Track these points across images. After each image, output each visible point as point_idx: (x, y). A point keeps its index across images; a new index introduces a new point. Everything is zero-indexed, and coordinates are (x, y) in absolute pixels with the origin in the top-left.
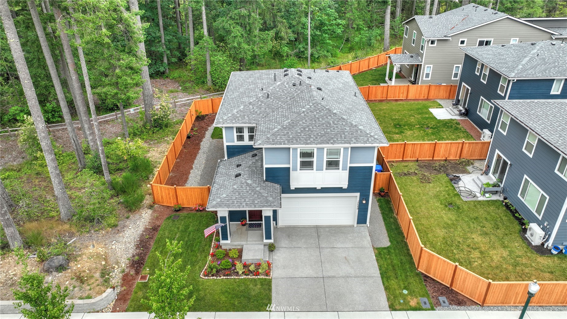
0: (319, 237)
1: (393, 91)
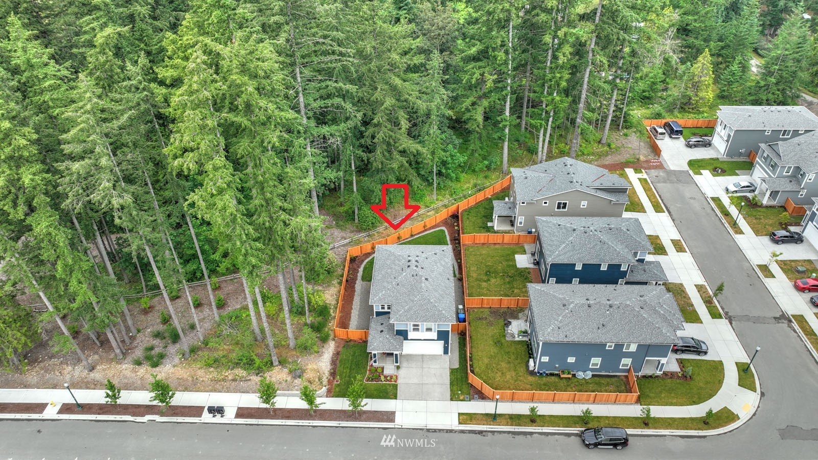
0: (423, 361)
1: (492, 238)
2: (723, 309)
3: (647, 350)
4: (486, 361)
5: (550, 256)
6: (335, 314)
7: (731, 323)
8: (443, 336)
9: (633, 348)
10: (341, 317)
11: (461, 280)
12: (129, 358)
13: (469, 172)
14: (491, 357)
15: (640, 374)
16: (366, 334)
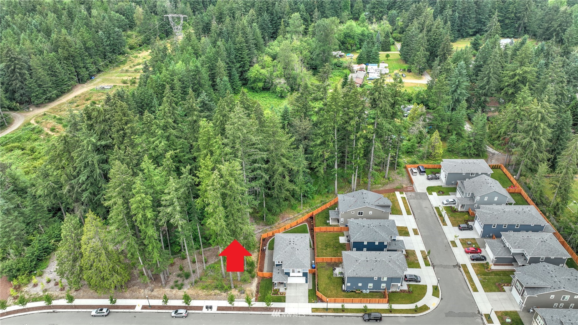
0: (296, 286)
1: (329, 229)
2: (431, 262)
3: (391, 280)
4: (324, 286)
5: (353, 238)
6: (257, 266)
7: (434, 268)
8: (305, 275)
9: (385, 279)
10: (260, 267)
11: (314, 249)
12: (168, 286)
13: (319, 194)
14: (326, 284)
15: (390, 291)
16: (272, 275)
